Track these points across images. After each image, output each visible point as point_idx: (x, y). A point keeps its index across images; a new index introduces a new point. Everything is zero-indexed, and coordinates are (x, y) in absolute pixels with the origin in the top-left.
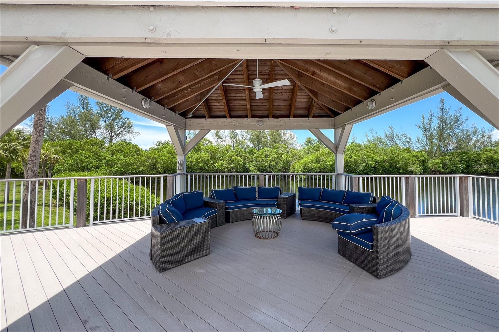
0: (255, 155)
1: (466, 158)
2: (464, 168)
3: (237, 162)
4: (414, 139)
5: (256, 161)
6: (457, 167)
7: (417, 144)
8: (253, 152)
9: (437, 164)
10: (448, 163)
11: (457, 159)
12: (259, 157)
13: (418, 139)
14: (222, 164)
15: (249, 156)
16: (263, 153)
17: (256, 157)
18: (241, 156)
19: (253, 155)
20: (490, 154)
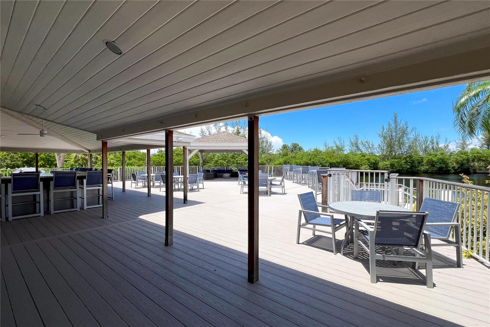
0: (237, 159)
1: (411, 161)
2: (408, 168)
3: (222, 164)
4: (376, 146)
5: (237, 163)
6: (403, 167)
7: (378, 149)
8: (235, 157)
9: (386, 165)
10: (396, 165)
11: (403, 161)
12: (239, 160)
13: (379, 146)
14: (210, 166)
15: (232, 160)
16: (242, 158)
17: (237, 161)
18: (225, 160)
19: (235, 159)
20: (430, 157)
